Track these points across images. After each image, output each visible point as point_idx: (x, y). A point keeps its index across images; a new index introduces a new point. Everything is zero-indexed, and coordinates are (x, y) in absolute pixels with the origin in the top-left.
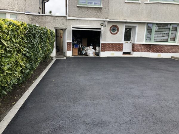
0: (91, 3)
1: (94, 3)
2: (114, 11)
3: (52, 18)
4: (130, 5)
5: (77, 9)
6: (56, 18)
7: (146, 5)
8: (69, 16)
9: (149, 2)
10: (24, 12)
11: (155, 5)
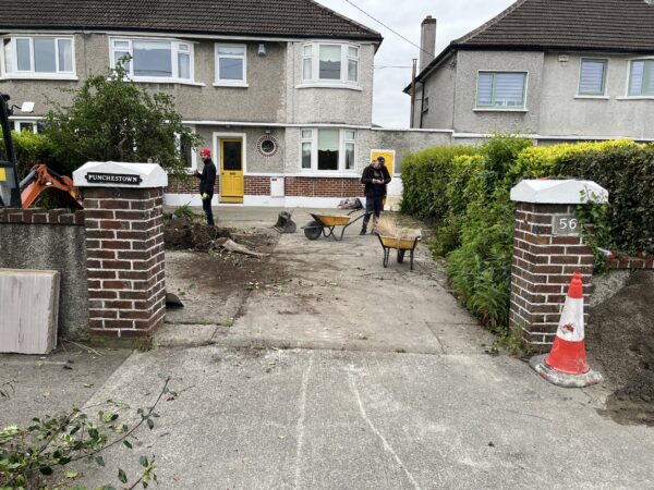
0: (500, 103)
1: (509, 103)
2: (549, 117)
3: (423, 135)
4: (584, 103)
5: (475, 115)
6: (431, 136)
7: (620, 103)
8: (456, 132)
9: (626, 97)
10: (370, 127)
11: (642, 103)
